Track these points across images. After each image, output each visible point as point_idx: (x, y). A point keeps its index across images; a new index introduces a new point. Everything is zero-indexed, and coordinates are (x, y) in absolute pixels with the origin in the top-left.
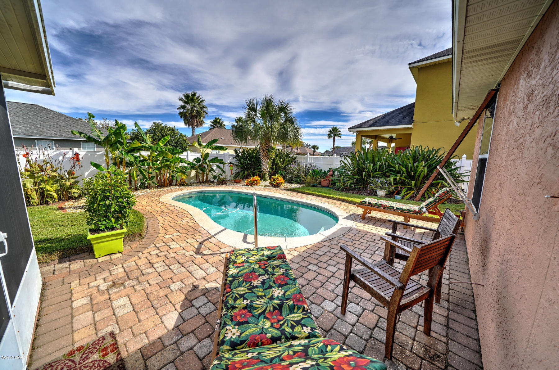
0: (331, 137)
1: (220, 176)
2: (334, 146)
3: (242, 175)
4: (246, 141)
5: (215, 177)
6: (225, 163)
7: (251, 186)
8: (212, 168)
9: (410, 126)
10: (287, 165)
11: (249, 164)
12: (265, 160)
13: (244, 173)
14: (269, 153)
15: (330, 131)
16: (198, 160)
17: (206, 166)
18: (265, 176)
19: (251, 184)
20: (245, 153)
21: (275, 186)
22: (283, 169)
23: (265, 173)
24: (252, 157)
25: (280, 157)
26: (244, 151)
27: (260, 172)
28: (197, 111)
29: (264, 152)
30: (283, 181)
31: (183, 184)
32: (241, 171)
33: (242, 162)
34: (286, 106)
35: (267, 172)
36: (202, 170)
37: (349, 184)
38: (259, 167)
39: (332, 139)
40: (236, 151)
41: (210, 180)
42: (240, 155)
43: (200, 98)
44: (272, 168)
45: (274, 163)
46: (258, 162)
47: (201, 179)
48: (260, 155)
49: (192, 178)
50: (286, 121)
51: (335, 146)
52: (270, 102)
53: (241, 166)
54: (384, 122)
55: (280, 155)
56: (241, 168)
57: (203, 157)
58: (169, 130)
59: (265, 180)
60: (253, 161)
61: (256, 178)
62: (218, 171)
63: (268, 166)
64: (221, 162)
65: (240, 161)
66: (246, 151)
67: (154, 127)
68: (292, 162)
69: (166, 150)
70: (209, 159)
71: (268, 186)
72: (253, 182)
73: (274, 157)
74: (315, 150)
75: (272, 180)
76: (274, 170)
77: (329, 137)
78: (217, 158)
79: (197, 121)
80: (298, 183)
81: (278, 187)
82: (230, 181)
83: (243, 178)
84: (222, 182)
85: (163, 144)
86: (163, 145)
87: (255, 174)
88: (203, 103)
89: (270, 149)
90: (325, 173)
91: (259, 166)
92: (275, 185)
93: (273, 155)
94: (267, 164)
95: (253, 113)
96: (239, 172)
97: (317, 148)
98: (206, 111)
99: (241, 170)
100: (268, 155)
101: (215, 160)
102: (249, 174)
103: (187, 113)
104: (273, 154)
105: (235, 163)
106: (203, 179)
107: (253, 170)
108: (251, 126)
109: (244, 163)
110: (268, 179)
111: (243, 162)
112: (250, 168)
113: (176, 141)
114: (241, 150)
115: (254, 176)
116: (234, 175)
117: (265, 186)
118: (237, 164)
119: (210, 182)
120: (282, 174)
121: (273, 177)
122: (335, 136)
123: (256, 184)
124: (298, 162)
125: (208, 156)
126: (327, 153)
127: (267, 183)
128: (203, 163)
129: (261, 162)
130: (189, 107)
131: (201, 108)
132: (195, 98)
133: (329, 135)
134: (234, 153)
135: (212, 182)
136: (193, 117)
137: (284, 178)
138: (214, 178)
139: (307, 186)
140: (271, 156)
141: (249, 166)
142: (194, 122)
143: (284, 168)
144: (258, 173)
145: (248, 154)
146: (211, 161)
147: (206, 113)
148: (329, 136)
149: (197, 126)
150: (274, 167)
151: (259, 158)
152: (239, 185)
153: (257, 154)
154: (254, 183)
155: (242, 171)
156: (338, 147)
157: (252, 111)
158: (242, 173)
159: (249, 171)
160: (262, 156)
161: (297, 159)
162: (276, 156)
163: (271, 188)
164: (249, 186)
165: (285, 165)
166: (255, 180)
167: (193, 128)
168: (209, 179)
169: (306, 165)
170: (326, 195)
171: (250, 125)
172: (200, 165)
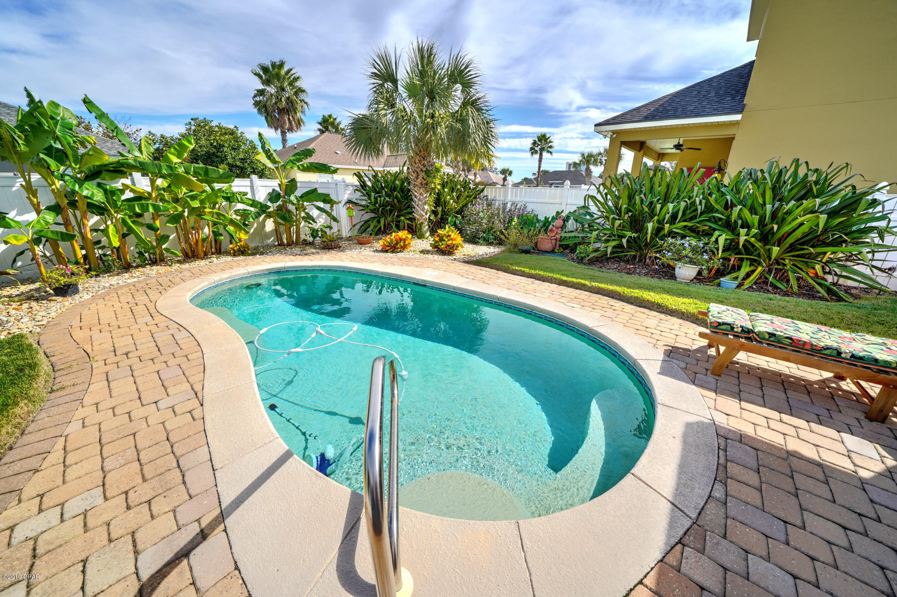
0: (536, 152)
1: (327, 230)
2: (539, 169)
3: (375, 227)
4: (378, 152)
5: (314, 233)
6: (335, 203)
7: (392, 252)
8: (308, 214)
9: (738, 117)
10: (466, 205)
11: (388, 203)
12: (421, 194)
13: (379, 222)
14: (429, 179)
15: (534, 143)
16: (274, 196)
17: (291, 208)
18: (421, 229)
19: (393, 248)
20: (378, 181)
21: (443, 252)
22: (457, 213)
23: (422, 223)
24: (394, 189)
25: (452, 190)
26: (375, 176)
27: (410, 219)
28: (288, 98)
29: (417, 178)
30: (459, 240)
31: (243, 251)
32: (372, 219)
33: (373, 200)
34: (466, 68)
35: (425, 219)
36: (284, 218)
37: (609, 250)
38: (409, 210)
39: (537, 156)
40: (359, 176)
41: (305, 240)
42: (369, 184)
43: (292, 72)
44: (435, 213)
45: (438, 202)
46: (407, 198)
47: (284, 237)
48: (409, 183)
49: (268, 236)
50: (465, 105)
51: (541, 169)
52: (429, 57)
53: (372, 207)
54: (676, 109)
55: (449, 183)
56: (372, 211)
57: (284, 187)
58: (226, 134)
59: (421, 237)
60: (397, 197)
61: (403, 234)
62: (321, 221)
63: (426, 207)
64: (326, 199)
65: (369, 196)
66: (380, 175)
67: (193, 128)
68: (475, 198)
69: (187, 173)
70: (299, 193)
71: (428, 252)
72: (397, 244)
73: (439, 187)
74: (506, 177)
75: (437, 239)
76: (439, 216)
77: (532, 154)
78: (315, 190)
79: (289, 119)
80: (491, 244)
81: (450, 253)
82: (349, 239)
83: (377, 234)
84: (330, 245)
85: (178, 157)
86: (178, 161)
87: (401, 225)
88: (298, 84)
89: (430, 172)
90: (546, 223)
91: (409, 207)
92: (444, 250)
93: (437, 183)
94: (425, 203)
95: (388, 85)
96: (368, 221)
97: (510, 173)
98: (306, 100)
99: (373, 215)
100: (427, 184)
101: (312, 195)
102: (389, 224)
103: (268, 103)
104: (438, 181)
105: (359, 202)
106: (289, 237)
107: (398, 216)
108: (387, 117)
109: (376, 202)
110: (428, 234)
111: (376, 198)
112: (391, 211)
113: (241, 156)
114: (370, 174)
115: (398, 228)
116: (358, 227)
117: (423, 252)
118: (364, 203)
119: (306, 243)
120: (455, 225)
121: (440, 232)
122: (542, 150)
123: (404, 248)
124: (487, 200)
125: (296, 188)
126: (527, 181)
127: (426, 243)
128: (285, 202)
129: (412, 199)
130: (272, 90)
131: (296, 94)
132: (283, 72)
133: (532, 149)
134: (355, 181)
135: (311, 244)
136: (281, 111)
137: (461, 231)
138: (312, 235)
139: (510, 252)
140: (433, 186)
141: (389, 208)
142: (285, 122)
143: (460, 212)
144: (407, 222)
145: (386, 181)
146: (302, 197)
147: (306, 103)
148: (533, 151)
149: (291, 129)
150: (440, 209)
151: (409, 191)
152: (367, 251)
153: (403, 183)
154: (398, 246)
155: (375, 218)
156: (546, 172)
157: (386, 81)
158: (375, 222)
159: (390, 219)
160: (415, 186)
161: (485, 193)
162: (443, 186)
163: (436, 257)
164: (387, 251)
165: (461, 205)
166: (401, 240)
167: (283, 134)
168: (303, 237)
169: (505, 204)
170: (565, 278)
171: (383, 112)
172: (280, 208)
